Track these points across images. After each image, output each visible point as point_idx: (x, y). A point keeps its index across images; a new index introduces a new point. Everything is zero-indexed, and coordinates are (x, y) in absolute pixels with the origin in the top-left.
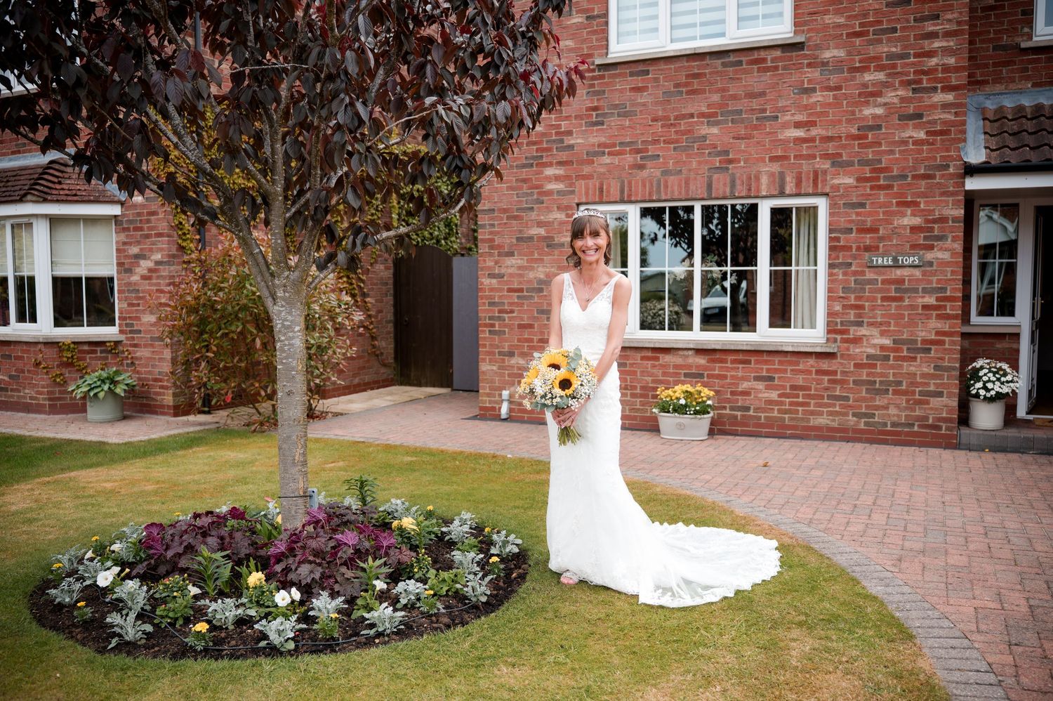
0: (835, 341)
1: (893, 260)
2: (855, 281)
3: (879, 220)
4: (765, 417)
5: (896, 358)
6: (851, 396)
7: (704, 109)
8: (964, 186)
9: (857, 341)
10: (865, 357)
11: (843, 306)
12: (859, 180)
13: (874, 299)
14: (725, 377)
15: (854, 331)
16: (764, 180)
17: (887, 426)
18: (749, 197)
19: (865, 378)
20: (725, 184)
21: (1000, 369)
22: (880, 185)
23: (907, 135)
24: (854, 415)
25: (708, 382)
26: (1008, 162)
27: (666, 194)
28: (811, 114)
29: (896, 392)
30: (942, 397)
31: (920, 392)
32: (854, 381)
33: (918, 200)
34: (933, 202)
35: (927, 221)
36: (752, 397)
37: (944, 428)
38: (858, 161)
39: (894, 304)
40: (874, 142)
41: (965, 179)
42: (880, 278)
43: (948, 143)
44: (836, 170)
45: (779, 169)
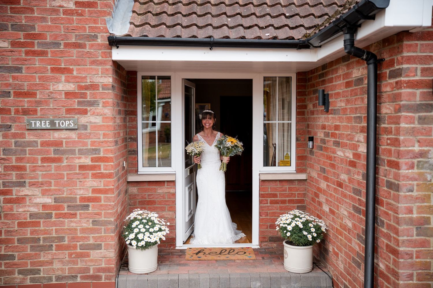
2: (16, 143)
3: (36, 85)
5: (58, 216)
6: (16, 254)
8: (111, 57)
9: (20, 200)
10: (28, 216)
11: (5, 167)
12: (14, 44)
13: (35, 160)
15: (16, 192)
19: (29, 236)
21: (149, 220)
22: (34, 51)
23: (58, 4)
24: (20, 273)
26: (146, 36)
29: (59, 248)
30: (101, 249)
31: (81, 245)
32: (18, 240)
33: (71, 67)
34: (85, 70)
35: (80, 87)
37: (103, 277)
38: (12, 25)
39: (53, 165)
40: (25, 8)
41: (111, 49)
42: (39, 141)
43: (95, 15)
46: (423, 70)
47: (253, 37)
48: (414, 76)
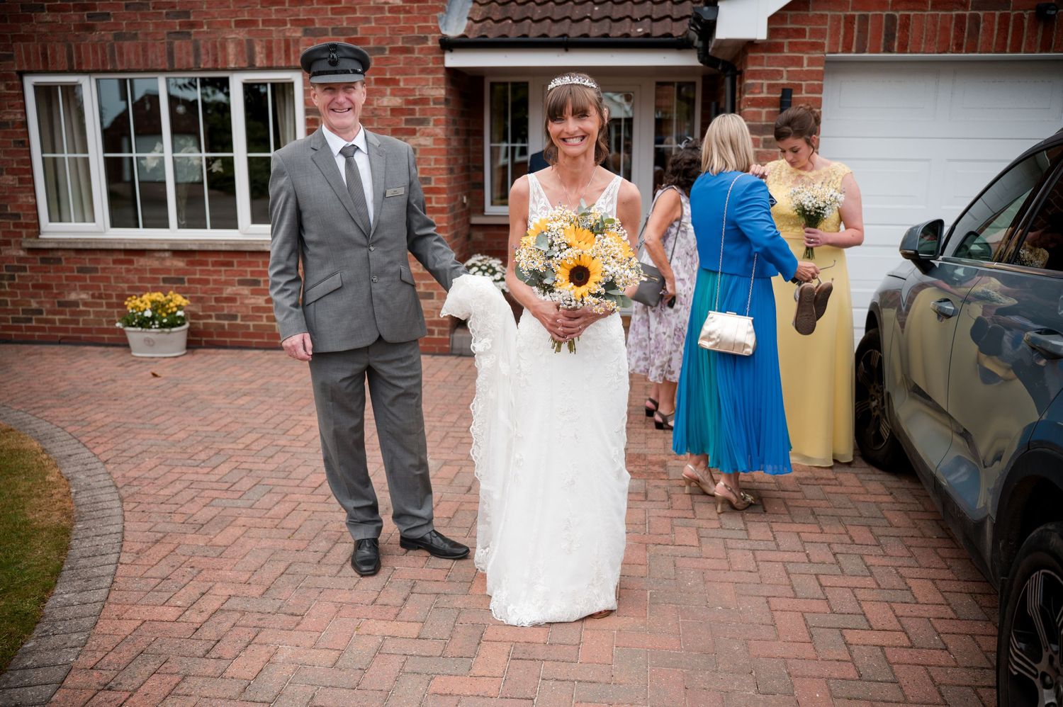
4: (254, 325)
8: (443, 62)
14: (206, 282)
16: (231, 49)
18: (216, 70)
20: (188, 53)
21: (490, 267)
25: (190, 288)
26: (485, 36)
27: (122, 63)
30: (433, 298)
33: (397, 77)
34: (413, 80)
35: (408, 102)
36: (238, 303)
37: (436, 333)
38: (332, 29)
40: (346, 7)
41: (444, 53)
43: (425, 12)
44: (309, 40)
45: (247, 37)
46: (770, 86)
47: (619, 33)
48: (759, 93)
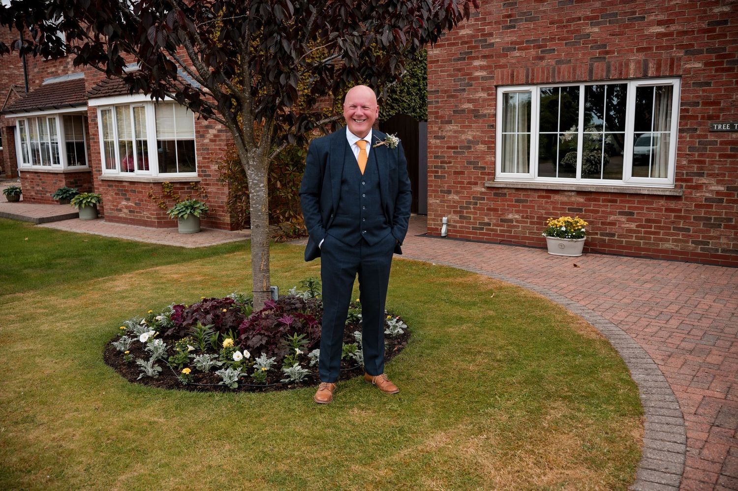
0: (681, 187)
1: (730, 126)
2: (699, 142)
3: (721, 95)
4: (626, 241)
5: (728, 201)
6: (691, 228)
7: (589, 13)
9: (698, 187)
10: (704, 199)
11: (689, 161)
12: (706, 64)
13: (714, 156)
14: (598, 212)
15: (696, 180)
16: (632, 66)
17: (718, 252)
18: (620, 79)
19: (703, 215)
20: (602, 70)
22: (723, 68)
24: (693, 243)
25: (585, 215)
27: (559, 78)
28: (671, 14)
29: (726, 227)
32: (694, 217)
36: (617, 227)
38: (707, 49)
39: (729, 160)
40: (721, 34)
42: (719, 140)
44: (688, 57)
45: (644, 58)
